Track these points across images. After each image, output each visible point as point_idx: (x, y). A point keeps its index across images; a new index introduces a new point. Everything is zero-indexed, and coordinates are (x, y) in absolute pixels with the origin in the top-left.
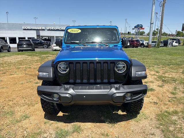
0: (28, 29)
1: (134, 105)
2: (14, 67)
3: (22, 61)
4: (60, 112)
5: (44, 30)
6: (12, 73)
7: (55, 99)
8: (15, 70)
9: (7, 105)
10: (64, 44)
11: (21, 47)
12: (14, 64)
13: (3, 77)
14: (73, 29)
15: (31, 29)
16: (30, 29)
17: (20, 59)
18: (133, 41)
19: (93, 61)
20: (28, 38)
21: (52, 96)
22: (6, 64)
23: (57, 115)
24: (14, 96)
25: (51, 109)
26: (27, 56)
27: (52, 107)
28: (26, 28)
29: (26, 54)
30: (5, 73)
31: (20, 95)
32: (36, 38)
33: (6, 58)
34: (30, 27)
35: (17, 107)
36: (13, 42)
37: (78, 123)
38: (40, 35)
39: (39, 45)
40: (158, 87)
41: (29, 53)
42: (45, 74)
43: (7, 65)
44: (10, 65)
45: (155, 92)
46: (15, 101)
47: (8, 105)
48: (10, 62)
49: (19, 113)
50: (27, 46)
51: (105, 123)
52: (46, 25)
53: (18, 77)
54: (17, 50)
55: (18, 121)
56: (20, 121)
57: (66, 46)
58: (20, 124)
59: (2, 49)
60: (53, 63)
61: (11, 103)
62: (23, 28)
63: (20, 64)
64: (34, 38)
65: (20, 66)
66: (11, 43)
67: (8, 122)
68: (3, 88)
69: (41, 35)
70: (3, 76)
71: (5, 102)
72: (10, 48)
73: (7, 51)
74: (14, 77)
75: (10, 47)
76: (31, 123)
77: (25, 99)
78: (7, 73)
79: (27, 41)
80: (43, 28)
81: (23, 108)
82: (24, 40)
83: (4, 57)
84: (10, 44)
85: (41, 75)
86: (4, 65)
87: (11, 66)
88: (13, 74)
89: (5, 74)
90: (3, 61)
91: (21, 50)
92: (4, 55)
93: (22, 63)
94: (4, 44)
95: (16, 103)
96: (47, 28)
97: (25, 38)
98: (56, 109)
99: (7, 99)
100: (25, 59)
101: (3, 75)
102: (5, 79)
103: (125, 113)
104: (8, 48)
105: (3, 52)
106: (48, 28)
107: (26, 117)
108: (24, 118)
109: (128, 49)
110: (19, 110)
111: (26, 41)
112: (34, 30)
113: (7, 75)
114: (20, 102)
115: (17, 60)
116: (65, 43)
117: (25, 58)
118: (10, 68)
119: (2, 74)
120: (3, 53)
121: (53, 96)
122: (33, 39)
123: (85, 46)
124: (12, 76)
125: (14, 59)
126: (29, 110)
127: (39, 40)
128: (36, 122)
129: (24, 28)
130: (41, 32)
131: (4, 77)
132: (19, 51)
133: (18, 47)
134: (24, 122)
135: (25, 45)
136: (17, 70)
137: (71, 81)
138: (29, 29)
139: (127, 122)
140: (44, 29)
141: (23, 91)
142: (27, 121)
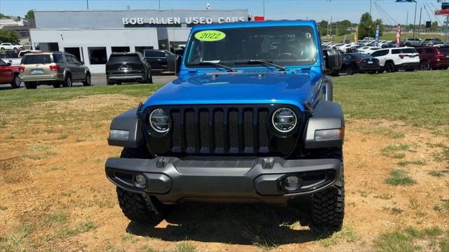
0: (137, 25)
1: (320, 208)
2: (89, 123)
3: (111, 109)
4: (164, 220)
5: (178, 25)
6: (80, 139)
7: (138, 185)
8: (89, 131)
9: (56, 202)
10: (183, 67)
11: (115, 73)
12: (91, 116)
13: (58, 146)
14: (207, 32)
15: (145, 25)
16: (142, 23)
17: (106, 105)
18: (431, 50)
19: (220, 106)
20: (136, 48)
21: (133, 179)
22: (72, 116)
23: (156, 227)
24: (75, 187)
25: (140, 211)
26: (124, 97)
27: (141, 207)
28: (133, 21)
29: (127, 91)
30: (65, 137)
31: (88, 184)
32: (156, 47)
33: (74, 101)
34: (142, 19)
35: (76, 208)
36: (97, 60)
37: (194, 242)
38: (167, 40)
39: (164, 68)
40: (429, 176)
41: (134, 88)
42: (122, 133)
43: (72, 119)
44: (80, 118)
45: (415, 187)
46: (74, 197)
47: (59, 203)
48: (83, 110)
49: (78, 220)
50: (131, 70)
51: (251, 244)
52: (183, 13)
53: (94, 147)
54: (105, 80)
55: (71, 233)
56: (76, 233)
57: (190, 72)
58: (74, 239)
59: (69, 80)
60: (140, 110)
61: (65, 200)
62: (125, 20)
63: (103, 116)
64: (152, 47)
65: (103, 121)
66: (93, 62)
67: (52, 233)
68: (56, 169)
69: (170, 39)
70: (60, 143)
71: (54, 197)
72: (90, 77)
73: (82, 84)
74: (82, 146)
75: (88, 73)
76: (96, 238)
77: (96, 193)
78: (70, 137)
79: (133, 58)
80: (177, 20)
81: (87, 211)
82: (123, 55)
83: (71, 98)
84: (91, 64)
85: (115, 136)
86: (68, 119)
87: (83, 122)
88: (83, 139)
89: (65, 140)
90: (66, 108)
91: (114, 79)
92: (72, 93)
93: (110, 113)
94: (74, 66)
95: (75, 199)
96: (186, 19)
97: (127, 49)
98: (153, 212)
99: (59, 192)
100: (121, 104)
101: (61, 141)
102: (63, 151)
103: (307, 228)
104: (83, 76)
105: (72, 86)
106: (188, 21)
107: (90, 227)
108: (86, 228)
109: (413, 73)
110: (80, 213)
111: (128, 58)
112: (152, 25)
113: (69, 142)
114: (85, 198)
115: (99, 106)
116: (188, 66)
117: (120, 101)
118: (79, 126)
119: (59, 139)
120: (73, 88)
121: (135, 179)
122: (149, 50)
123: (231, 71)
124: (81, 144)
125: (94, 104)
126: (100, 215)
127: (163, 55)
128: (107, 236)
129: (127, 23)
130: (170, 30)
131: (62, 146)
132: (111, 82)
133: (107, 73)
134: (84, 235)
135: (125, 66)
136: (93, 131)
137: (176, 149)
138: (139, 23)
139: (303, 245)
140: (179, 23)
141: (96, 177)
142: (91, 233)
